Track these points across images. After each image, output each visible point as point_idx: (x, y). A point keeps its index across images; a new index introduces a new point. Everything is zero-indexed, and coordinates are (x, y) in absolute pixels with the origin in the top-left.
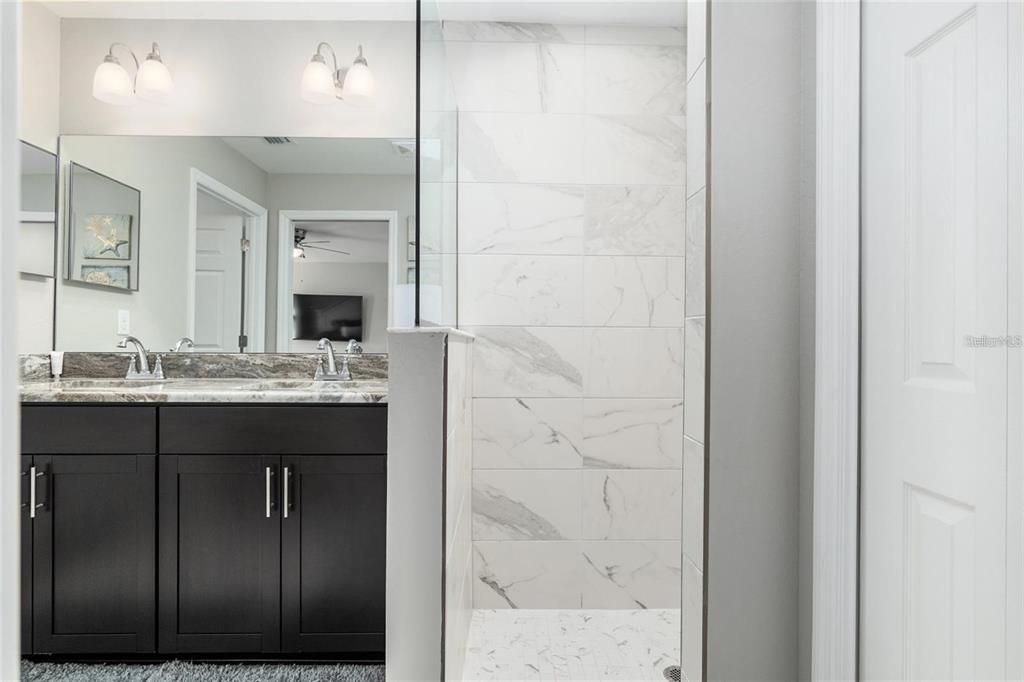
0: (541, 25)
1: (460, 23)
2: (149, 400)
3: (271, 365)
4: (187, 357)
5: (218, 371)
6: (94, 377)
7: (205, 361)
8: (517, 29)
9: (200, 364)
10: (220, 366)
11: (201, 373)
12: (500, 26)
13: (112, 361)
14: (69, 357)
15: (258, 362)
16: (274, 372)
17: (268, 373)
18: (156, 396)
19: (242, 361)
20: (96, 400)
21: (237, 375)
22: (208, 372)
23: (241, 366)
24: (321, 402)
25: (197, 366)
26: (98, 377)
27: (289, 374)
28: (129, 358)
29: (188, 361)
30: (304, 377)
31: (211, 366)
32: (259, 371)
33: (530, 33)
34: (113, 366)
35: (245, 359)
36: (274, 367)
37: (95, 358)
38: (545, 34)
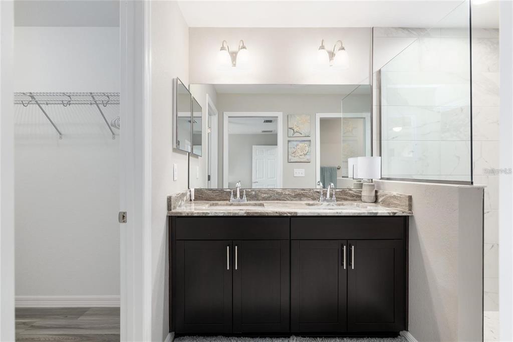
0: (420, 29)
1: (381, 28)
2: (289, 215)
3: (293, 195)
4: (253, 191)
5: (268, 197)
6: (208, 200)
7: (262, 193)
8: (409, 31)
9: (259, 194)
10: (269, 195)
11: (260, 198)
12: (400, 29)
13: (217, 193)
14: (197, 191)
15: (287, 193)
16: (295, 198)
17: (292, 198)
18: (292, 213)
19: (279, 192)
20: (264, 215)
21: (277, 200)
22: (263, 198)
23: (279, 195)
24: (369, 215)
25: (258, 195)
26: (210, 200)
27: (302, 199)
28: (230, 192)
29: (254, 193)
30: (309, 200)
31: (265, 195)
32: (287, 197)
33: (415, 33)
34: (218, 195)
35: (280, 191)
36: (295, 195)
37: (209, 192)
38: (422, 33)
